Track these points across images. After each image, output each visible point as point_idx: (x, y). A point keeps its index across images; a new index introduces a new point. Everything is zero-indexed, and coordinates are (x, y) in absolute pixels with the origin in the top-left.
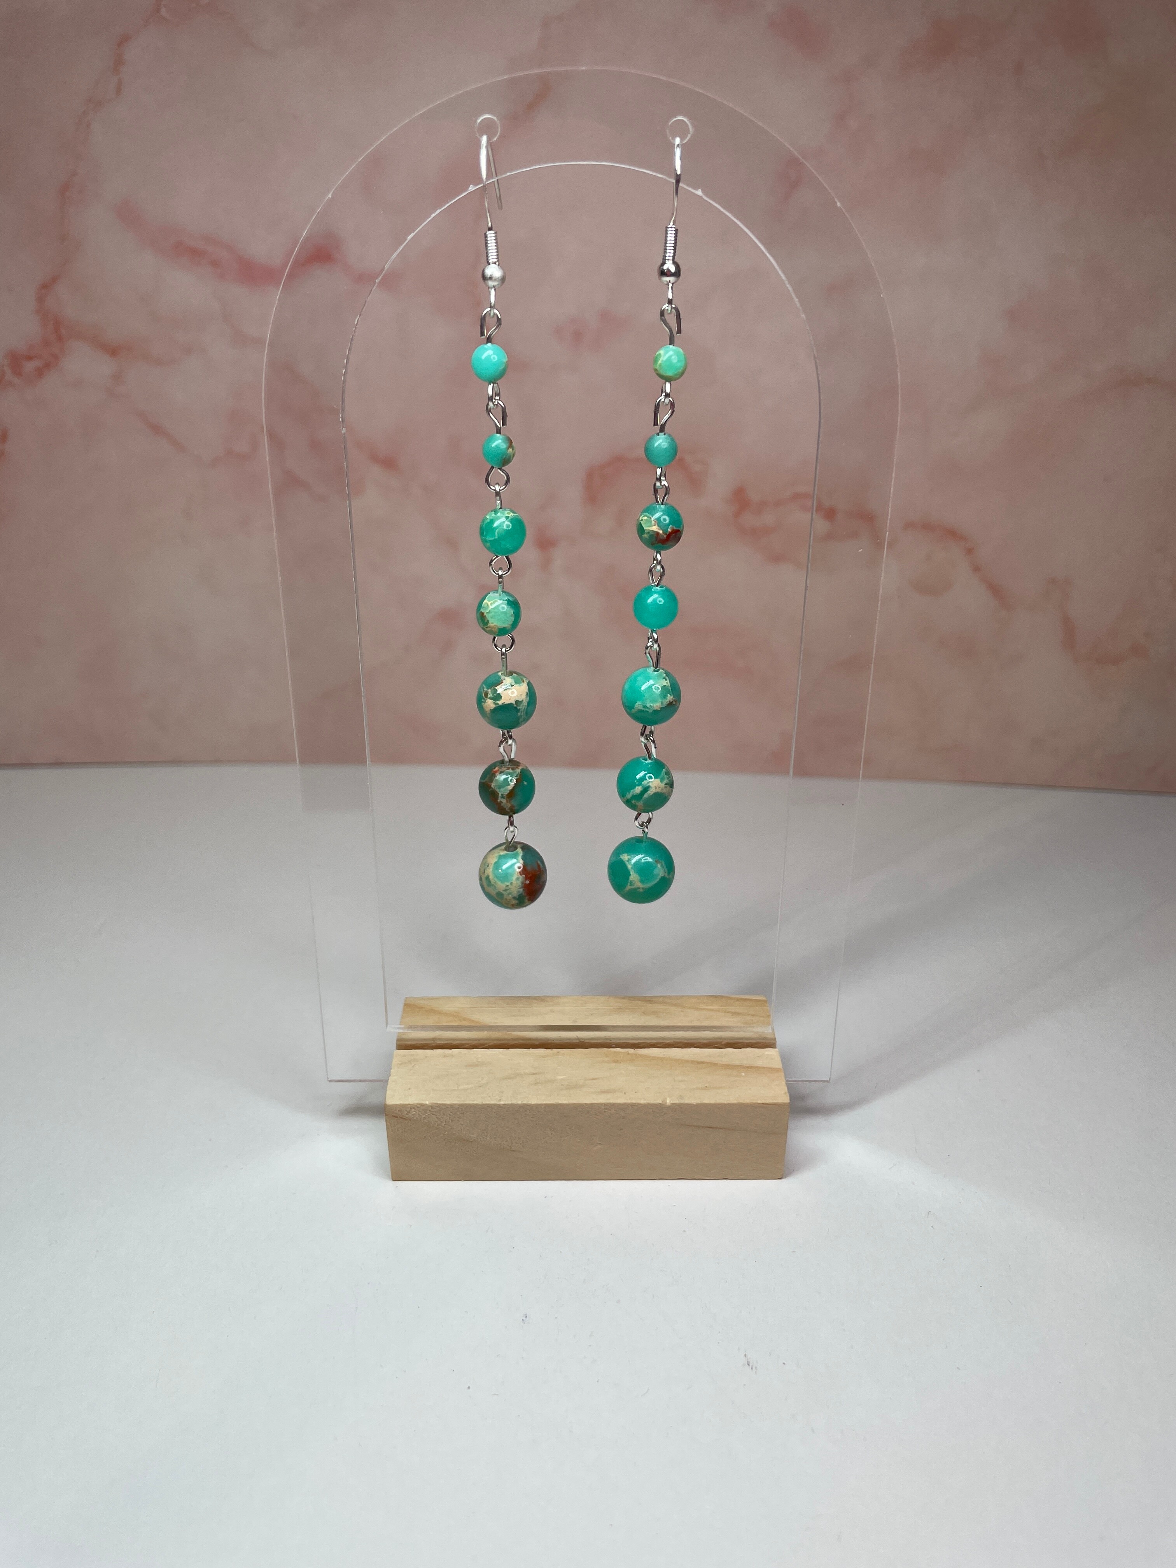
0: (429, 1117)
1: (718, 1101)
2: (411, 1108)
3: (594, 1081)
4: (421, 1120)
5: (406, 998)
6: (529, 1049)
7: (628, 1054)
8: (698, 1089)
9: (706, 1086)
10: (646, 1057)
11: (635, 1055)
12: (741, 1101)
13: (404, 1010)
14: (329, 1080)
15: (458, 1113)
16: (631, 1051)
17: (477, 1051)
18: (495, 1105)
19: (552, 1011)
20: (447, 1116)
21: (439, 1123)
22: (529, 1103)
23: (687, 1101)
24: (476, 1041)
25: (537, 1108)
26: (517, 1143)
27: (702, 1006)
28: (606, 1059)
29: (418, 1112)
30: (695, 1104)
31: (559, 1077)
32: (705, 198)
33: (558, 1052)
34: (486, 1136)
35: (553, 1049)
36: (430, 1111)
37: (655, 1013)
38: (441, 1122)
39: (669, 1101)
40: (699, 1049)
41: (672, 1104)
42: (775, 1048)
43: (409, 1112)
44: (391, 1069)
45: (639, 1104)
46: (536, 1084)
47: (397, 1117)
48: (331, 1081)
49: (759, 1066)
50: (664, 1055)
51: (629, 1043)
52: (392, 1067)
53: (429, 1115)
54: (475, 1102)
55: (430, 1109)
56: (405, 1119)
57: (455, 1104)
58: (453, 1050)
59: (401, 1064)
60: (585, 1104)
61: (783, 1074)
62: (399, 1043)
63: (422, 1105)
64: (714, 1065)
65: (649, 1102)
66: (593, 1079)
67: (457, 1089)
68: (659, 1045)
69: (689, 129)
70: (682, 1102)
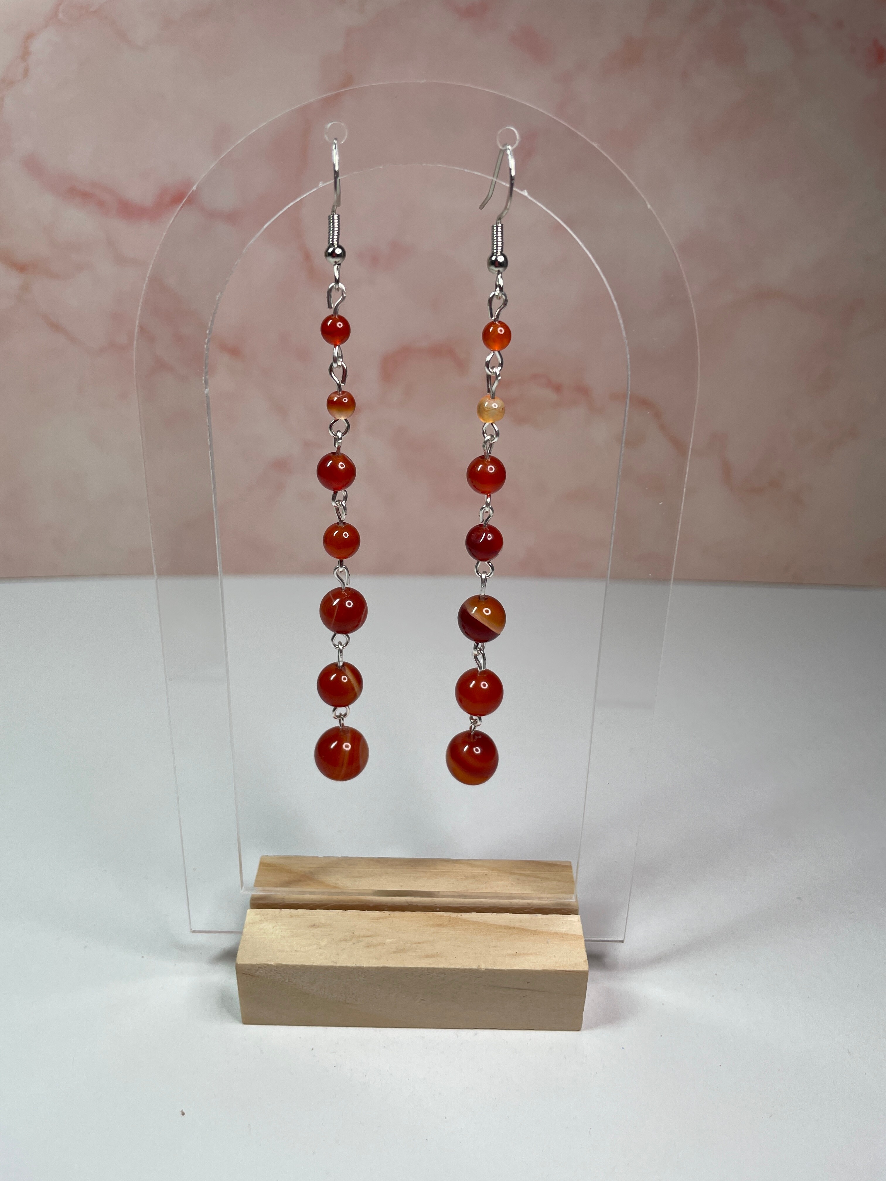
0: (274, 975)
1: (526, 969)
2: (259, 968)
3: (418, 944)
4: (267, 977)
5: (262, 858)
6: (365, 910)
7: (450, 917)
8: (509, 955)
9: (517, 953)
10: (466, 921)
11: (456, 918)
12: (546, 968)
13: (259, 869)
14: (193, 930)
15: (299, 972)
16: (454, 915)
17: (319, 912)
18: (332, 967)
19: (387, 873)
20: (290, 975)
21: (283, 980)
22: (363, 966)
23: (499, 968)
24: (319, 902)
25: (368, 971)
26: (350, 997)
27: (515, 872)
28: (431, 923)
29: (264, 971)
30: (505, 970)
31: (388, 941)
32: (529, 197)
33: (390, 915)
34: (324, 992)
35: (386, 912)
36: (275, 970)
37: (474, 877)
38: (286, 979)
39: (483, 967)
40: (511, 914)
41: (486, 969)
42: (577, 914)
43: (257, 971)
44: (244, 928)
45: (458, 969)
46: (368, 947)
47: (247, 974)
48: (194, 932)
49: (563, 932)
50: (481, 919)
51: (450, 906)
52: (245, 926)
53: (274, 973)
54: (315, 964)
55: (275, 969)
56: (252, 976)
57: (296, 965)
58: (298, 910)
59: (252, 924)
60: (411, 968)
61: (583, 942)
62: (252, 902)
63: (268, 965)
64: (523, 931)
65: (466, 968)
66: (419, 943)
67: (299, 949)
68: (477, 909)
69: (516, 137)
70: (495, 968)
